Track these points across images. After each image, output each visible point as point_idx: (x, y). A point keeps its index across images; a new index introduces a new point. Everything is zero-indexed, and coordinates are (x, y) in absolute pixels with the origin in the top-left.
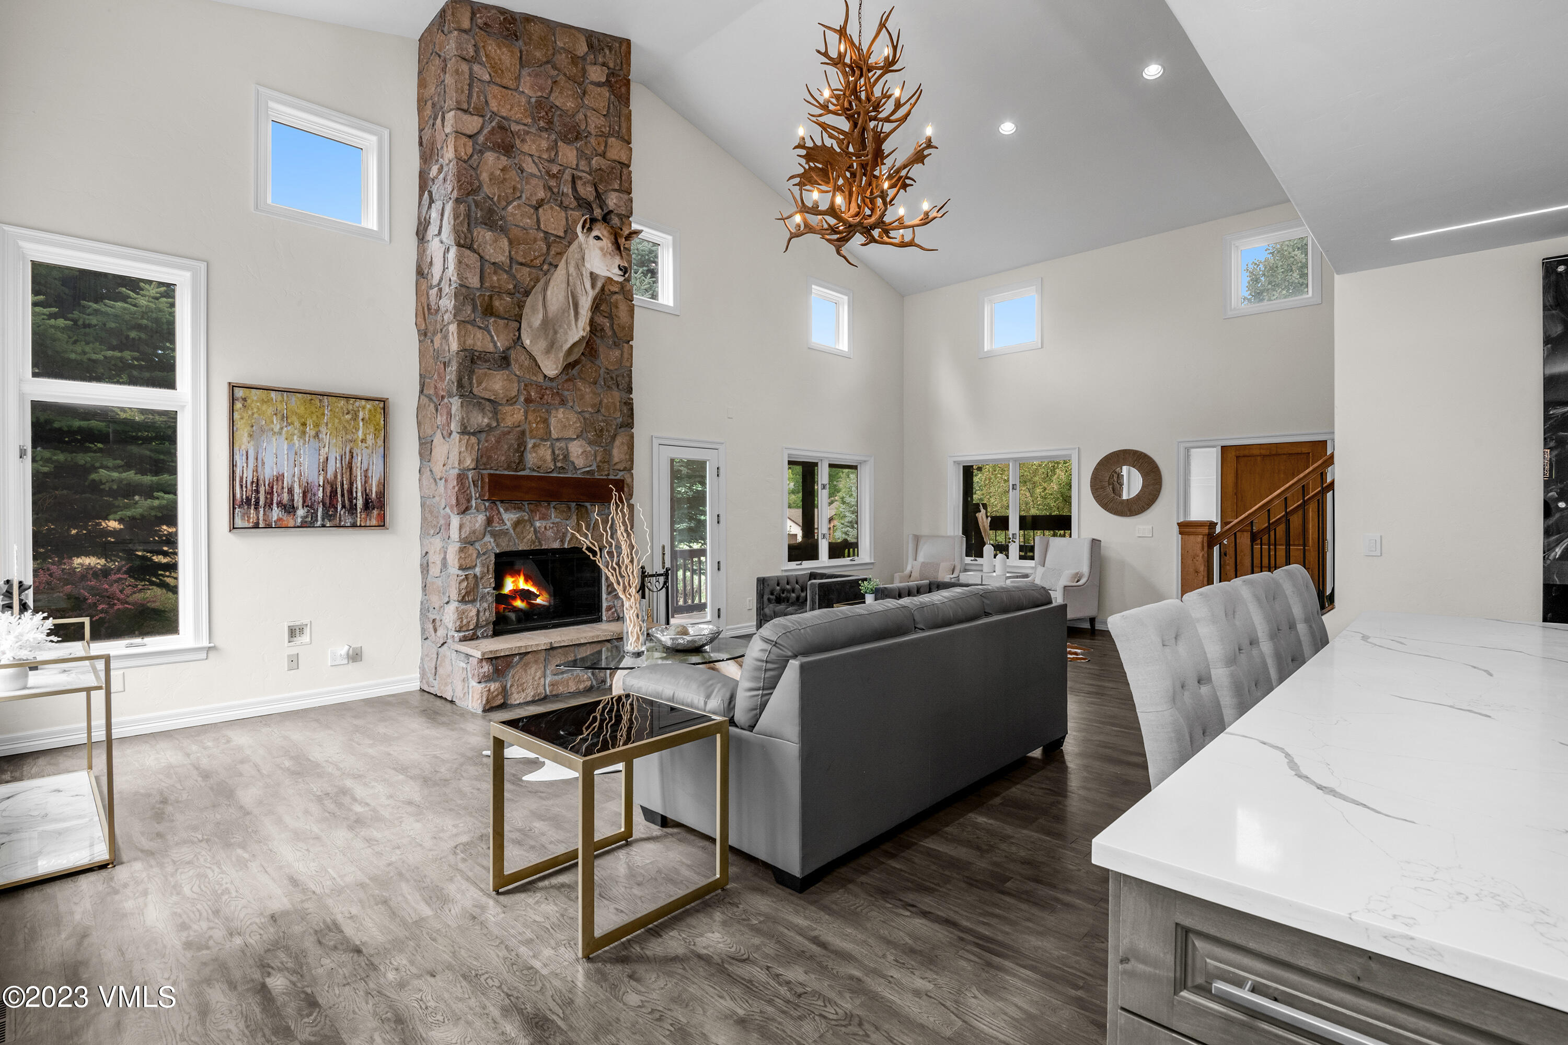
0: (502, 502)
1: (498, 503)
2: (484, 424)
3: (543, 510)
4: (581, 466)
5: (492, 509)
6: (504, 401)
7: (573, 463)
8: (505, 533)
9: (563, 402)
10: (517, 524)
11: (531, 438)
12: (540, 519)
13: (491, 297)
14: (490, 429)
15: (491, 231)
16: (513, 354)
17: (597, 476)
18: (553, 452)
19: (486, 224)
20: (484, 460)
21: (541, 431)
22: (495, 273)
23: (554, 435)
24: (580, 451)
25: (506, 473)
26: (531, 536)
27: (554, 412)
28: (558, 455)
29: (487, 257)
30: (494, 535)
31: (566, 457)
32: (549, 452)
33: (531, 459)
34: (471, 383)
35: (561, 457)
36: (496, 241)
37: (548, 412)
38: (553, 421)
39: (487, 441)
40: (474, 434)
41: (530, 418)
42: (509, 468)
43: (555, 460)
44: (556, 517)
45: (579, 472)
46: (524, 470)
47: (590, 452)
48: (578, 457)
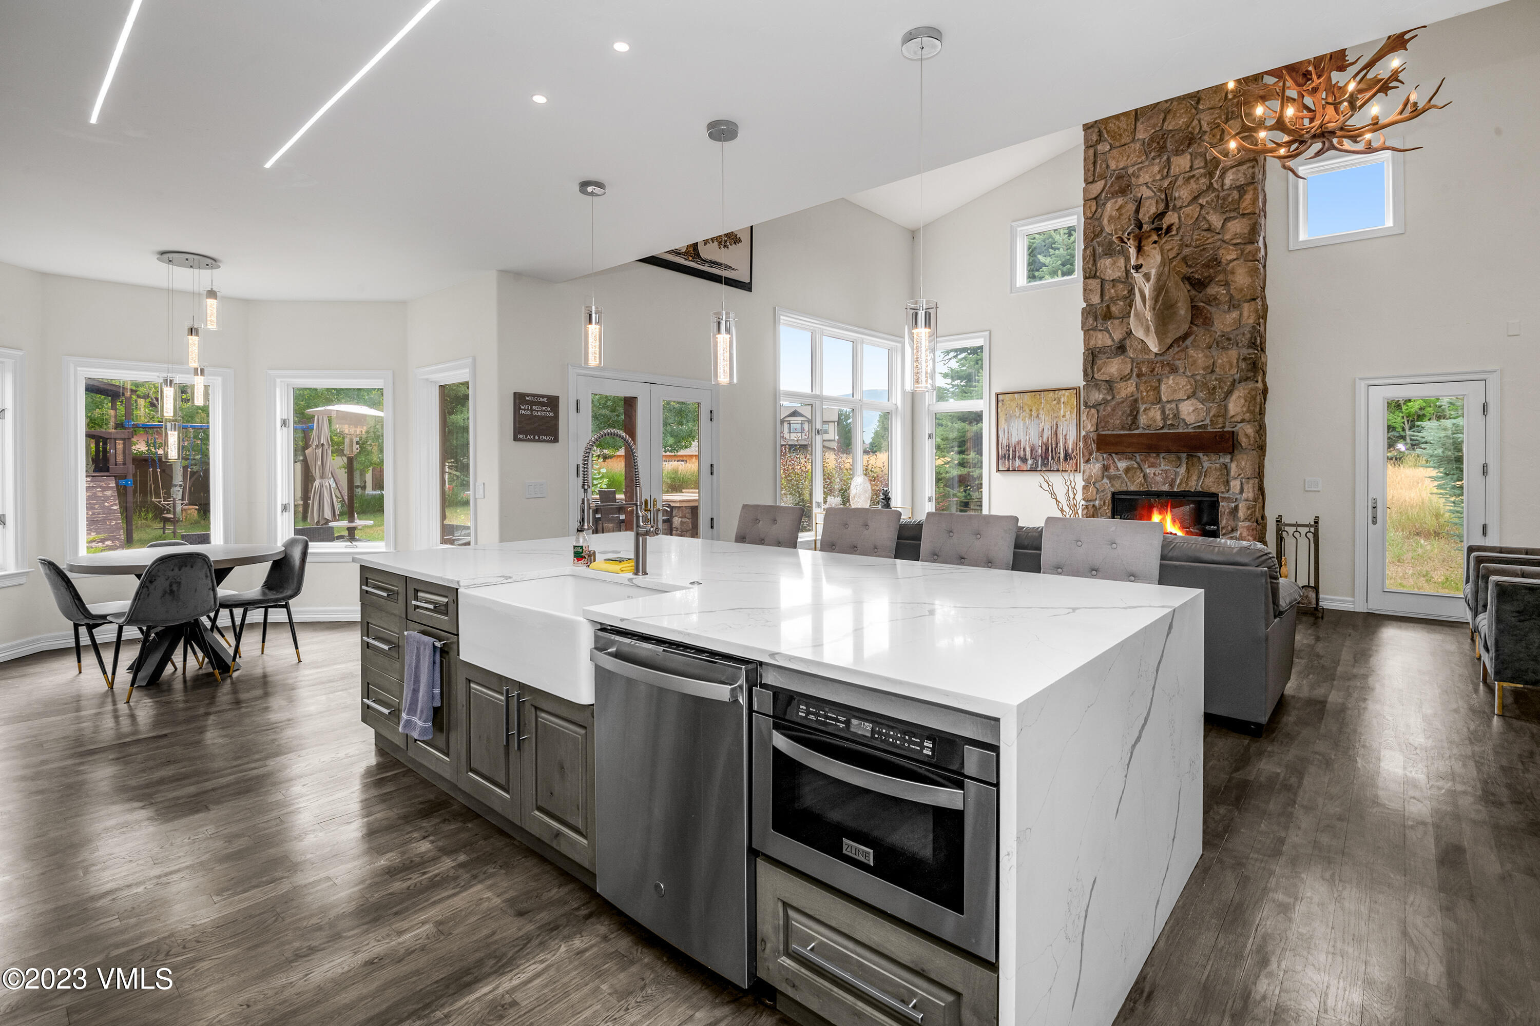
0: (1116, 454)
1: (1113, 455)
2: (1100, 399)
3: (1152, 460)
4: (1192, 422)
5: (1108, 459)
6: (1118, 380)
7: (1184, 420)
8: (1118, 477)
9: (1174, 370)
10: (1127, 470)
11: (1142, 404)
12: (1149, 467)
13: (1108, 307)
14: (1106, 402)
15: (1109, 258)
16: (1128, 343)
17: (1210, 429)
18: (1163, 412)
19: (1106, 255)
20: (1103, 424)
21: (1152, 397)
22: (1114, 286)
23: (1164, 399)
24: (1191, 409)
25: (1122, 432)
26: (1141, 479)
27: (1165, 380)
28: (1169, 415)
29: (1107, 278)
30: (1110, 478)
31: (1176, 415)
32: (1159, 413)
33: (1143, 420)
34: (1093, 372)
35: (1171, 416)
36: (1115, 262)
37: (1159, 381)
38: (1163, 388)
39: (1104, 411)
40: (1094, 406)
41: (1142, 388)
42: (1123, 428)
43: (1165, 418)
44: (1165, 465)
45: (1190, 427)
46: (1138, 428)
47: (1202, 408)
48: (1189, 414)
